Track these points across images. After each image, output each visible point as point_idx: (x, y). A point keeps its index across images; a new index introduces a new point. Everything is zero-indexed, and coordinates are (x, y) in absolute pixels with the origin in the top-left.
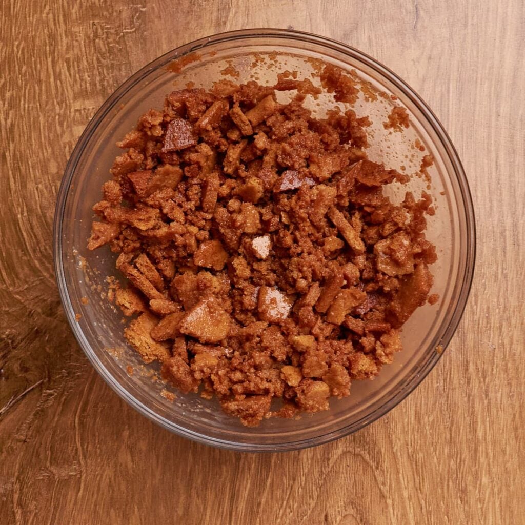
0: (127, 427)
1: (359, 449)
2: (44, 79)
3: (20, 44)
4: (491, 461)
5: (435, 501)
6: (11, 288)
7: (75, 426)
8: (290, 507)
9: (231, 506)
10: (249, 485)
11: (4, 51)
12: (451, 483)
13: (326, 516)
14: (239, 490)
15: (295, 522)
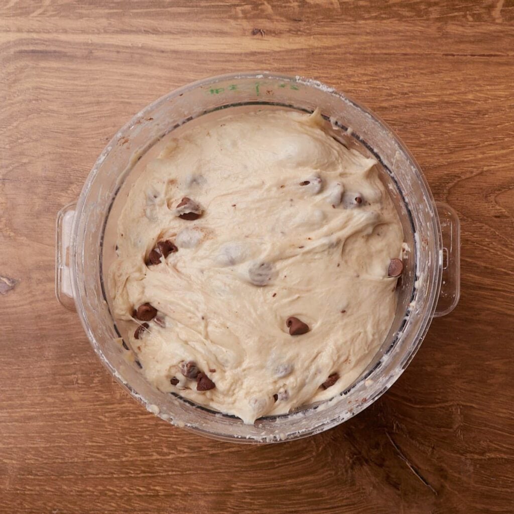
0: (424, 368)
1: (445, 191)
2: (155, 422)
3: (127, 440)
4: (455, 91)
5: (486, 134)
6: (314, 454)
7: (422, 408)
8: (489, 244)
9: (487, 289)
10: (471, 275)
11: (132, 452)
12: (472, 122)
13: (496, 217)
14: (475, 283)
15: (500, 241)
